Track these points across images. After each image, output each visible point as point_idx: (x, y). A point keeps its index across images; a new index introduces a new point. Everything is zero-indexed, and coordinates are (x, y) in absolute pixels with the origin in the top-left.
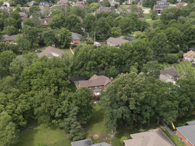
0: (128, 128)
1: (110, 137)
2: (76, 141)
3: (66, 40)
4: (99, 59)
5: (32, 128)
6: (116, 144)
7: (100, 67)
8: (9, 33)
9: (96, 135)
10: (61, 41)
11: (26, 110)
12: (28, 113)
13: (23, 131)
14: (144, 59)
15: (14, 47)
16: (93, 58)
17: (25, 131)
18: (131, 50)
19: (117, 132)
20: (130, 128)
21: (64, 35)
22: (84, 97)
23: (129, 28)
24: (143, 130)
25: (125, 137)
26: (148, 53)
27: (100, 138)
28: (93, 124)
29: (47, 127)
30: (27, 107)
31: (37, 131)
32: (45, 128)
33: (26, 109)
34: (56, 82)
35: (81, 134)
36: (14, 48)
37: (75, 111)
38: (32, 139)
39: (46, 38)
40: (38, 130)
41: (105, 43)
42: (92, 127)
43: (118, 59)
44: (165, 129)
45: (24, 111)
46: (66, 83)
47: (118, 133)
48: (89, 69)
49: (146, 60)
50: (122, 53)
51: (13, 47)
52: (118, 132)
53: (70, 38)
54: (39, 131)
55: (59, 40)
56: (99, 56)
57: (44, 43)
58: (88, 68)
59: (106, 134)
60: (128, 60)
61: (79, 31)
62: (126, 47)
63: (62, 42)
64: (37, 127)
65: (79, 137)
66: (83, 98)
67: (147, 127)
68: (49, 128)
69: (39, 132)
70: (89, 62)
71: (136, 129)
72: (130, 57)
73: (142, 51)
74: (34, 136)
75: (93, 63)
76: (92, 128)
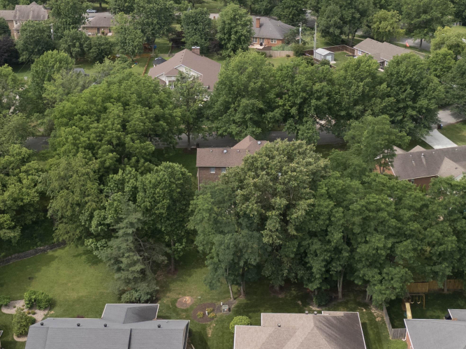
0: (280, 296)
1: (219, 309)
2: (127, 302)
3: (233, 37)
4: (272, 96)
5: (44, 251)
6: (224, 333)
7: (270, 118)
8: (115, 9)
9: (187, 298)
10: (221, 39)
11: (25, 201)
12: (32, 210)
13: (16, 255)
14: (413, 108)
15: (103, 45)
16: (253, 89)
17: (21, 254)
18: (368, 80)
19: (245, 301)
20: (286, 296)
21: (229, 24)
22: (161, 192)
23: (429, 17)
24: (318, 307)
25: (244, 317)
26: (425, 93)
27: (195, 307)
28: (197, 268)
29: (79, 255)
30: (32, 196)
31: (53, 258)
32: (74, 256)
33: (27, 200)
34: (115, 142)
35: (143, 287)
36: (102, 47)
37: (132, 224)
38: (29, 278)
39: (188, 29)
40: (57, 257)
41: (351, 54)
42: (190, 275)
43: (325, 99)
44: (382, 318)
45: (22, 204)
46: (142, 148)
47: (247, 303)
48: (241, 120)
49: (417, 112)
50: (344, 85)
51: (100, 45)
52: (250, 300)
53: (244, 32)
54: (56, 260)
55: (218, 36)
56: (272, 87)
57: (183, 40)
58: (238, 117)
59: (214, 301)
60: (358, 107)
61: (291, 16)
62: (358, 68)
63: (223, 42)
64: (56, 250)
65: (136, 295)
66: (158, 193)
67: (333, 303)
68: (84, 257)
69: (54, 264)
70: (244, 101)
71: (300, 302)
72: (364, 98)
73: (407, 84)
74: (38, 270)
75: (253, 105)
76: (189, 279)
